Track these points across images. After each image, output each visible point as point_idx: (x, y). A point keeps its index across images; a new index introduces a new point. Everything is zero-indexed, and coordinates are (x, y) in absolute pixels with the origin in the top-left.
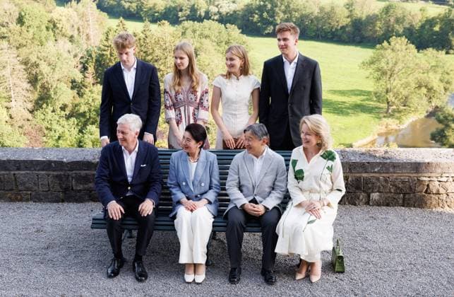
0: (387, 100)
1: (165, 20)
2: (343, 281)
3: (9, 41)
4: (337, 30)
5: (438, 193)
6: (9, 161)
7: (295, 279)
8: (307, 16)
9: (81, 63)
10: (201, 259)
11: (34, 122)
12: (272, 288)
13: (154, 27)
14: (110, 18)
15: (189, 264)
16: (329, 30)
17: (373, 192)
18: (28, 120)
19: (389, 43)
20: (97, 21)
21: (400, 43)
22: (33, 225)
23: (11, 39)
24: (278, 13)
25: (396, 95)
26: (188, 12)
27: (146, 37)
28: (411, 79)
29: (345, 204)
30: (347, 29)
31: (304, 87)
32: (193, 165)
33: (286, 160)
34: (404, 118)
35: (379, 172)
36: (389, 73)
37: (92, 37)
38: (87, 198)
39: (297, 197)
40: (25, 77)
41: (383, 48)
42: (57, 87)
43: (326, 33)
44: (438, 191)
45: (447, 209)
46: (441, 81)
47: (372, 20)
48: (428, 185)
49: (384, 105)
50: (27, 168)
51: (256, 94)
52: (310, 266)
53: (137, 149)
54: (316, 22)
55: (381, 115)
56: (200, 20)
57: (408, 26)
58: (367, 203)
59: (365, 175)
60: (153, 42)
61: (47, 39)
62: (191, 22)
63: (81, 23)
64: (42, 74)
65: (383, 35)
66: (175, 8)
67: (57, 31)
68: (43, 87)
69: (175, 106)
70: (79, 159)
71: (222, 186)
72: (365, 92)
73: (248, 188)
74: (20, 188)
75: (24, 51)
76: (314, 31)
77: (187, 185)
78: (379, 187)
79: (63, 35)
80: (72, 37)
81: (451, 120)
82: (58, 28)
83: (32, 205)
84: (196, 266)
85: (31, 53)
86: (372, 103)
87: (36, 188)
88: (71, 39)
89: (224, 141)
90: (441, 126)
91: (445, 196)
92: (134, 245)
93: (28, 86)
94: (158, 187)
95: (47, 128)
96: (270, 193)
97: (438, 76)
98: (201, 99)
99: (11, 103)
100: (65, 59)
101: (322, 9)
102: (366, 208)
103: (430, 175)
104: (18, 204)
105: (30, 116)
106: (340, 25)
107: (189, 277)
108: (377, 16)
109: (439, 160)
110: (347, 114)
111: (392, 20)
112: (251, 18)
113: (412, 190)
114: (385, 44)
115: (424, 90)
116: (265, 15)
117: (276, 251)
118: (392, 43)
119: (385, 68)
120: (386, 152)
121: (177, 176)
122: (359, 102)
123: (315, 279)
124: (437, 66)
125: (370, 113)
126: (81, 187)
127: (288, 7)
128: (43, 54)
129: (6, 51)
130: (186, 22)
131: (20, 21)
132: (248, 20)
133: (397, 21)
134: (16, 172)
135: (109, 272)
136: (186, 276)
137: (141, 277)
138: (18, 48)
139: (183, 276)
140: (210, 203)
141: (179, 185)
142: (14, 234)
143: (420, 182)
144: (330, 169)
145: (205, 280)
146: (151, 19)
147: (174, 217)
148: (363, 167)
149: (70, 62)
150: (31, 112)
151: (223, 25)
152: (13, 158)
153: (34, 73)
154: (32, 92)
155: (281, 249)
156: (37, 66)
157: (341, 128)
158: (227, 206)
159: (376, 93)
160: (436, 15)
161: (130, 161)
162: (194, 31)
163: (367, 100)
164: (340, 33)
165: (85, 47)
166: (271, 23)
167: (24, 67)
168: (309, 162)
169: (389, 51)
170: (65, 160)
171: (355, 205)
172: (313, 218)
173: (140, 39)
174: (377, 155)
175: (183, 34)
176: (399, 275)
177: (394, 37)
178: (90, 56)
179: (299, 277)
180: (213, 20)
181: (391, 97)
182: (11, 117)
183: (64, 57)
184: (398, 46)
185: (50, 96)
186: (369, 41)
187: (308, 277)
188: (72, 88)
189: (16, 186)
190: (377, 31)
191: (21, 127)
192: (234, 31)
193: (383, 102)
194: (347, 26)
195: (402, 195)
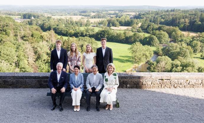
1: (74, 36)
2: (119, 110)
4: (121, 40)
5: (145, 85)
6: (24, 76)
7: (105, 109)
8: (113, 36)
9: (50, 48)
10: (79, 104)
11: (36, 64)
12: (99, 112)
13: (71, 38)
14: (58, 35)
15: (75, 106)
17: (128, 84)
19: (135, 43)
20: (55, 36)
21: (138, 44)
22: (30, 95)
23: (29, 41)
24: (105, 35)
25: (137, 57)
26: (81, 34)
27: (69, 41)
28: (141, 53)
29: (120, 88)
31: (108, 56)
32: (76, 77)
33: (103, 76)
34: (140, 63)
35: (129, 79)
36: (135, 51)
37: (53, 40)
38: (47, 87)
39: (106, 86)
40: (33, 52)
41: (134, 45)
42: (42, 55)
43: (118, 41)
44: (145, 84)
45: (148, 89)
46: (149, 54)
47: (130, 37)
48: (142, 83)
49: (134, 60)
50: (29, 78)
51: (95, 58)
52: (110, 105)
53: (61, 73)
54: (116, 38)
55: (134, 63)
56: (84, 36)
57: (140, 39)
58: (126, 88)
59: (125, 80)
61: (40, 41)
62: (81, 37)
63: (50, 37)
64: (38, 51)
65: (134, 41)
66: (77, 33)
68: (38, 54)
69: (71, 61)
70: (44, 76)
71: (85, 83)
72: (129, 56)
73: (92, 84)
74: (27, 84)
75: (33, 44)
76: (115, 40)
77: (75, 83)
79: (45, 40)
80: (47, 40)
82: (43, 38)
83: (30, 89)
84: (77, 106)
85: (35, 45)
87: (32, 84)
88: (47, 41)
89: (86, 71)
90: (149, 66)
91: (147, 85)
92: (59, 101)
93: (34, 54)
94: (67, 84)
95: (39, 66)
96: (98, 85)
97: (148, 52)
98: (78, 59)
99: (29, 59)
101: (117, 34)
102: (126, 89)
103: (143, 80)
104: (26, 89)
105: (34, 63)
106: (122, 38)
107: (75, 110)
108: (132, 36)
109: (145, 76)
110: (124, 62)
111: (136, 37)
113: (138, 84)
114: (134, 44)
115: (145, 56)
116: (102, 35)
117: (100, 101)
119: (134, 50)
120: (131, 73)
121: (72, 81)
122: (128, 59)
123: (111, 109)
124: (148, 50)
125: (131, 62)
126: (45, 84)
127: (108, 33)
128: (39, 45)
129: (28, 44)
131: (32, 36)
132: (97, 37)
133: (137, 38)
134: (26, 80)
135: (52, 108)
136: (74, 109)
137: (61, 110)
138: (31, 43)
139: (73, 109)
140: (81, 88)
141: (72, 83)
142: (24, 98)
143: (140, 82)
144: (115, 78)
145: (80, 110)
146: (70, 36)
147: (71, 92)
148: (125, 77)
149: (46, 48)
150: (35, 61)
151: (90, 38)
152: (25, 76)
153: (36, 51)
154: (35, 56)
155: (101, 101)
156: (37, 48)
157: (123, 66)
158: (86, 89)
159: (132, 57)
160: (147, 36)
161: (59, 76)
162: (82, 39)
163: (130, 59)
164: (122, 40)
165: (51, 43)
167: (33, 49)
168: (109, 76)
169: (135, 45)
170: (40, 76)
171: (123, 88)
172: (110, 92)
173: (67, 41)
174: (129, 74)
175: (79, 40)
178: (52, 46)
179: (107, 109)
180: (88, 36)
181: (136, 58)
182: (29, 63)
183: (45, 46)
185: (40, 57)
186: (130, 43)
187: (109, 109)
188: (47, 55)
189: (26, 83)
190: (132, 40)
191: (31, 66)
192: (93, 40)
193: (134, 59)
194: (124, 39)
195: (135, 85)
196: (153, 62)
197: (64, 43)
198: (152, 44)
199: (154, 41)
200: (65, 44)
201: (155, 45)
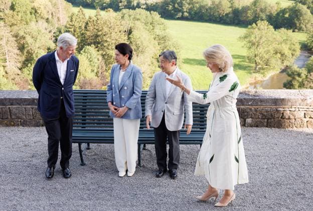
0: (255, 61)
1: (111, 8)
3: (5, 21)
4: (223, 16)
5: (289, 118)
6: (5, 99)
8: (203, 7)
9: (54, 36)
11: (22, 76)
13: (103, 13)
14: (73, 7)
16: (218, 16)
17: (247, 118)
18: (18, 75)
19: (257, 25)
20: (65, 9)
21: (263, 25)
22: (22, 142)
23: (6, 20)
24: (184, 4)
25: (261, 58)
26: (126, 3)
27: (98, 19)
28: (271, 48)
30: (229, 15)
34: (266, 73)
35: (251, 105)
36: (256, 44)
37: (61, 19)
40: (16, 45)
41: (252, 28)
42: (37, 53)
43: (216, 18)
44: (289, 117)
45: (295, 129)
46: (290, 49)
47: (245, 9)
48: (283, 113)
49: (254, 65)
50: (18, 104)
54: (209, 11)
55: (252, 71)
56: (134, 8)
57: (268, 14)
58: (244, 125)
59: (242, 107)
60: (102, 23)
61: (31, 20)
62: (128, 10)
63: (54, 10)
64: (27, 44)
65: (253, 19)
66: (116, 1)
67: (38, 15)
68: (28, 52)
72: (241, 56)
75: (15, 28)
76: (208, 17)
78: (252, 115)
79: (42, 18)
80: (48, 19)
81: (296, 75)
82: (38, 13)
83: (21, 128)
85: (20, 29)
86: (246, 63)
87: (24, 117)
90: (290, 78)
91: (294, 120)
93: (18, 52)
97: (288, 46)
99: (6, 63)
100: (43, 34)
101: (213, 3)
102: (243, 128)
103: (284, 107)
104: (13, 128)
105: (19, 72)
106: (225, 13)
108: (249, 7)
109: (290, 97)
111: (258, 10)
112: (167, 8)
113: (273, 116)
114: (254, 25)
115: (279, 55)
116: (176, 5)
118: (258, 25)
119: (254, 41)
120: (256, 92)
122: (237, 63)
124: (287, 40)
125: (245, 70)
127: (191, 0)
128: (28, 30)
129: (3, 28)
130: (124, 10)
131: (12, 8)
132: (166, 9)
133: (262, 10)
134: (10, 107)
138: (11, 26)
143: (278, 111)
146: (101, 7)
148: (241, 102)
149: (46, 36)
150: (20, 69)
151: (149, 12)
152: (8, 97)
153: (22, 43)
154: (21, 56)
156: (24, 38)
159: (248, 57)
160: (287, 7)
162: (130, 16)
163: (243, 61)
164: (225, 18)
165: (57, 26)
166: (180, 11)
167: (15, 39)
169: (257, 29)
173: (93, 21)
174: (250, 94)
175: (123, 17)
176: (265, 171)
177: (259, 21)
178: (60, 32)
180: (142, 8)
181: (258, 59)
182: (6, 73)
183: (43, 32)
184: (262, 27)
185: (33, 58)
186: (243, 23)
189: (11, 116)
190: (248, 17)
191: (13, 79)
192: (156, 16)
193: (253, 63)
194: (229, 13)
195: (266, 120)
197: (87, 24)
198: (298, 25)
199: (301, 18)
200: (91, 27)
201: (305, 29)
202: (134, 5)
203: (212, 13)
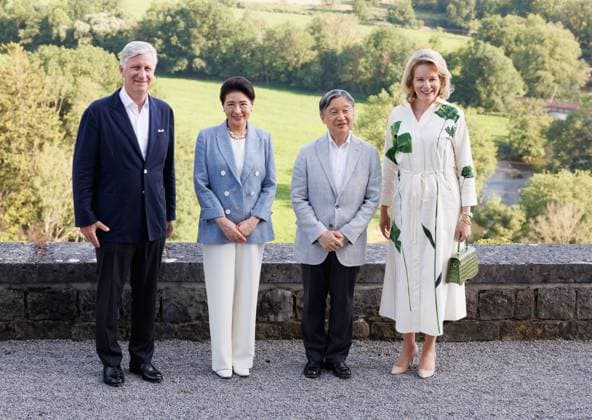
4: (295, 68)
8: (244, 45)
16: (282, 69)
19: (390, 93)
24: (196, 38)
26: (37, 30)
30: (312, 69)
41: (380, 101)
43: (278, 74)
47: (352, 54)
54: (259, 55)
62: (55, 47)
65: (373, 79)
66: (11, 23)
76: (256, 71)
81: (498, 221)
101: (270, 35)
106: (301, 61)
108: (360, 48)
111: (386, 56)
114: (384, 94)
116: (174, 40)
118: (394, 93)
127: (213, 27)
133: (393, 58)
151: (113, 55)
160: (456, 51)
162: (62, 63)
164: (300, 74)
166: (183, 54)
175: (45, 64)
190: (361, 73)
194: (312, 62)
196: (502, 208)
198: (484, 96)
199: (492, 79)
201: (501, 106)
202: (58, 37)
203: (267, 62)
